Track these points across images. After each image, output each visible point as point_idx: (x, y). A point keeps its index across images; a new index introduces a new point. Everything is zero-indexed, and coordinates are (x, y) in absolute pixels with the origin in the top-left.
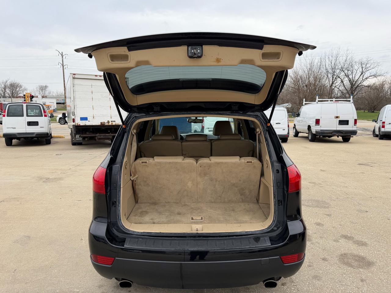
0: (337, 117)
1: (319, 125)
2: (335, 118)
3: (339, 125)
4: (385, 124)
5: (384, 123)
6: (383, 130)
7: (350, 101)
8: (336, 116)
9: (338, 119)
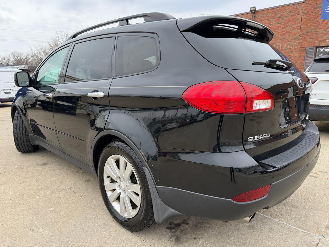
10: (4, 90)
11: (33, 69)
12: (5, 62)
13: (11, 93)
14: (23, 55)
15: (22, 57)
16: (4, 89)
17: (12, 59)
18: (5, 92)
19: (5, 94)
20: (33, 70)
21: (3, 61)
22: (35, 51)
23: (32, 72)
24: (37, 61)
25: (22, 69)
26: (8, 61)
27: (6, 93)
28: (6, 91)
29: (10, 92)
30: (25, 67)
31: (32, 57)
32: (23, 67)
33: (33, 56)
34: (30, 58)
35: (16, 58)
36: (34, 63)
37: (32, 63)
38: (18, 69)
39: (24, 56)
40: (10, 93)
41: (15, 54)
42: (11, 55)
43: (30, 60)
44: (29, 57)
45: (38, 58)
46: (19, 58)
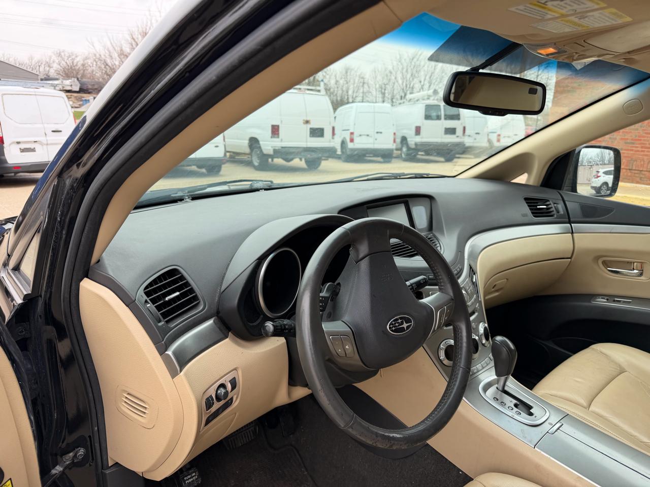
0: (307, 122)
1: (278, 137)
2: (304, 123)
3: (310, 136)
4: (355, 137)
5: (352, 133)
6: (350, 145)
7: (319, 91)
8: (305, 119)
9: (309, 126)
10: (18, 143)
11: (96, 87)
12: (41, 71)
13: (35, 151)
14: (78, 59)
15: (75, 61)
16: (18, 140)
17: (55, 66)
18: (20, 149)
19: (21, 152)
20: (96, 89)
21: (38, 68)
22: (100, 49)
23: (94, 94)
24: (104, 72)
25: (64, 89)
26: (48, 69)
27: (23, 151)
28: (23, 146)
29: (34, 148)
30: (71, 85)
31: (95, 63)
32: (68, 85)
33: (97, 60)
34: (91, 65)
35: (64, 63)
36: (98, 75)
37: (95, 75)
38: (55, 89)
39: (79, 61)
40: (33, 150)
41: (62, 54)
42: (54, 58)
43: (90, 70)
44: (89, 62)
45: (107, 65)
46: (69, 62)
